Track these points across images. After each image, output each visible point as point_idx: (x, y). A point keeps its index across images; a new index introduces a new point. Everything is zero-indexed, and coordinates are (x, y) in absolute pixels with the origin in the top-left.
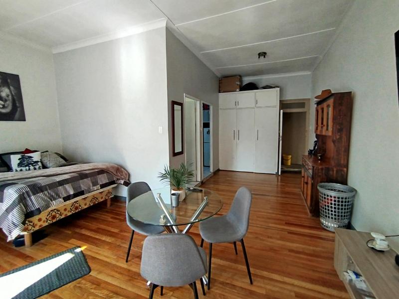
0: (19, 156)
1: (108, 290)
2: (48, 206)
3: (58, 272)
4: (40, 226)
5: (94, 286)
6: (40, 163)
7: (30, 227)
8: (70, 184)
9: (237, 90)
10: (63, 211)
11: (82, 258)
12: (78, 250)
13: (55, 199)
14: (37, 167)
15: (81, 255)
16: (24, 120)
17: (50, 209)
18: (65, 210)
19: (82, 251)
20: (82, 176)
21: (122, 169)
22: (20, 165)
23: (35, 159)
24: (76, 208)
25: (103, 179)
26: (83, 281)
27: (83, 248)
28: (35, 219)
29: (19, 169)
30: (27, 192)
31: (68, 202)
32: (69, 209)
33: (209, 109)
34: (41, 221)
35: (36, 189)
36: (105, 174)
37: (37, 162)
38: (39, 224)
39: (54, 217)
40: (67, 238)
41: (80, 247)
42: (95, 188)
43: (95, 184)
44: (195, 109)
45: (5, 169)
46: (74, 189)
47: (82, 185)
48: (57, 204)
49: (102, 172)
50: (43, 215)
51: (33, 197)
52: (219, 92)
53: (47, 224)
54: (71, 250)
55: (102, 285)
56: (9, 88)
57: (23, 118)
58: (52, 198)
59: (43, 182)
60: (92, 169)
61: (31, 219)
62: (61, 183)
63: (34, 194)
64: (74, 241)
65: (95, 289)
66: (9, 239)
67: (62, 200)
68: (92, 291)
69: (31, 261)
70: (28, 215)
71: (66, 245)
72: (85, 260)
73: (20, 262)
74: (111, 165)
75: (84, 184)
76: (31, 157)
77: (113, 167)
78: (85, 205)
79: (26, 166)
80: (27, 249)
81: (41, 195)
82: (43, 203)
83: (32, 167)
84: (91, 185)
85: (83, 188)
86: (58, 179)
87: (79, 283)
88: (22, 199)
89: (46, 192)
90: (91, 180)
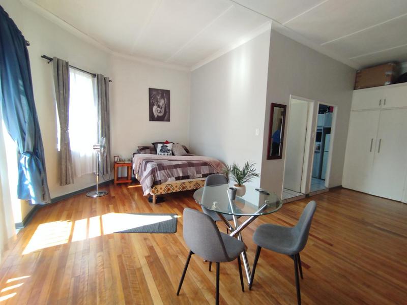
0: (161, 145)
1: (180, 249)
2: (166, 181)
3: (160, 224)
4: (161, 193)
5: (173, 242)
6: (171, 151)
7: (156, 192)
8: (181, 169)
9: (387, 83)
10: (175, 188)
11: (175, 222)
12: (176, 216)
13: (170, 177)
14: (169, 154)
15: (176, 220)
16: (169, 121)
17: (167, 183)
18: (176, 187)
19: (177, 218)
20: (190, 164)
21: (223, 165)
22: (161, 151)
23: (169, 148)
24: (184, 188)
25: (205, 170)
26: (169, 236)
27: (178, 217)
28: (159, 187)
29: (160, 153)
30: (156, 168)
31: (178, 181)
32: (178, 187)
33: (332, 111)
34: (162, 189)
35: (161, 167)
36: (207, 167)
37: (169, 150)
38: (161, 191)
39: (169, 190)
40: (173, 206)
41: (177, 215)
42: (198, 176)
43: (198, 172)
44: (308, 111)
45: (155, 152)
46: (183, 173)
47: (189, 172)
48: (171, 181)
49: (205, 164)
50: (163, 186)
51: (158, 172)
52: (355, 89)
53: (165, 193)
54: (172, 215)
55: (178, 244)
56: (164, 100)
57: (168, 120)
58: (169, 176)
59: (166, 163)
60: (199, 161)
61: (156, 186)
62: (176, 166)
63: (159, 170)
64: (176, 210)
65: (173, 243)
66: (144, 195)
67: (174, 178)
68: (171, 244)
69: (152, 212)
70: (155, 183)
71: (171, 210)
72: (177, 224)
73: (147, 210)
74: (215, 160)
75: (191, 171)
76: (167, 147)
77: (214, 162)
78: (190, 187)
79: (164, 152)
80: (153, 205)
81: (163, 171)
82: (163, 178)
83: (166, 153)
84: (195, 172)
85: (190, 173)
86: (174, 163)
87: (167, 236)
88: (153, 172)
89: (166, 171)
90: (196, 169)
